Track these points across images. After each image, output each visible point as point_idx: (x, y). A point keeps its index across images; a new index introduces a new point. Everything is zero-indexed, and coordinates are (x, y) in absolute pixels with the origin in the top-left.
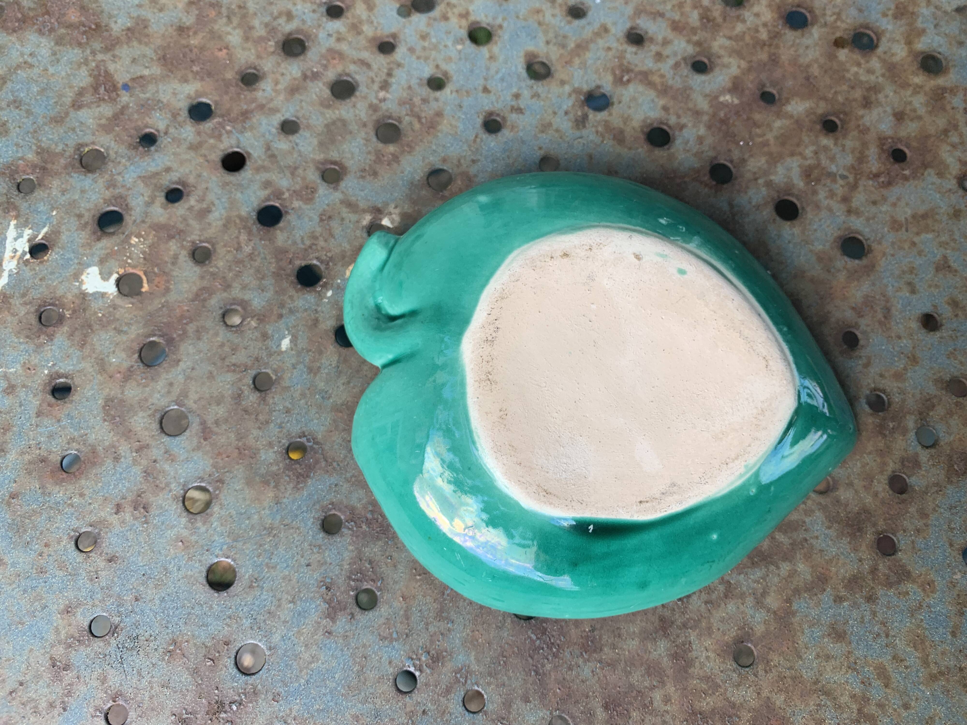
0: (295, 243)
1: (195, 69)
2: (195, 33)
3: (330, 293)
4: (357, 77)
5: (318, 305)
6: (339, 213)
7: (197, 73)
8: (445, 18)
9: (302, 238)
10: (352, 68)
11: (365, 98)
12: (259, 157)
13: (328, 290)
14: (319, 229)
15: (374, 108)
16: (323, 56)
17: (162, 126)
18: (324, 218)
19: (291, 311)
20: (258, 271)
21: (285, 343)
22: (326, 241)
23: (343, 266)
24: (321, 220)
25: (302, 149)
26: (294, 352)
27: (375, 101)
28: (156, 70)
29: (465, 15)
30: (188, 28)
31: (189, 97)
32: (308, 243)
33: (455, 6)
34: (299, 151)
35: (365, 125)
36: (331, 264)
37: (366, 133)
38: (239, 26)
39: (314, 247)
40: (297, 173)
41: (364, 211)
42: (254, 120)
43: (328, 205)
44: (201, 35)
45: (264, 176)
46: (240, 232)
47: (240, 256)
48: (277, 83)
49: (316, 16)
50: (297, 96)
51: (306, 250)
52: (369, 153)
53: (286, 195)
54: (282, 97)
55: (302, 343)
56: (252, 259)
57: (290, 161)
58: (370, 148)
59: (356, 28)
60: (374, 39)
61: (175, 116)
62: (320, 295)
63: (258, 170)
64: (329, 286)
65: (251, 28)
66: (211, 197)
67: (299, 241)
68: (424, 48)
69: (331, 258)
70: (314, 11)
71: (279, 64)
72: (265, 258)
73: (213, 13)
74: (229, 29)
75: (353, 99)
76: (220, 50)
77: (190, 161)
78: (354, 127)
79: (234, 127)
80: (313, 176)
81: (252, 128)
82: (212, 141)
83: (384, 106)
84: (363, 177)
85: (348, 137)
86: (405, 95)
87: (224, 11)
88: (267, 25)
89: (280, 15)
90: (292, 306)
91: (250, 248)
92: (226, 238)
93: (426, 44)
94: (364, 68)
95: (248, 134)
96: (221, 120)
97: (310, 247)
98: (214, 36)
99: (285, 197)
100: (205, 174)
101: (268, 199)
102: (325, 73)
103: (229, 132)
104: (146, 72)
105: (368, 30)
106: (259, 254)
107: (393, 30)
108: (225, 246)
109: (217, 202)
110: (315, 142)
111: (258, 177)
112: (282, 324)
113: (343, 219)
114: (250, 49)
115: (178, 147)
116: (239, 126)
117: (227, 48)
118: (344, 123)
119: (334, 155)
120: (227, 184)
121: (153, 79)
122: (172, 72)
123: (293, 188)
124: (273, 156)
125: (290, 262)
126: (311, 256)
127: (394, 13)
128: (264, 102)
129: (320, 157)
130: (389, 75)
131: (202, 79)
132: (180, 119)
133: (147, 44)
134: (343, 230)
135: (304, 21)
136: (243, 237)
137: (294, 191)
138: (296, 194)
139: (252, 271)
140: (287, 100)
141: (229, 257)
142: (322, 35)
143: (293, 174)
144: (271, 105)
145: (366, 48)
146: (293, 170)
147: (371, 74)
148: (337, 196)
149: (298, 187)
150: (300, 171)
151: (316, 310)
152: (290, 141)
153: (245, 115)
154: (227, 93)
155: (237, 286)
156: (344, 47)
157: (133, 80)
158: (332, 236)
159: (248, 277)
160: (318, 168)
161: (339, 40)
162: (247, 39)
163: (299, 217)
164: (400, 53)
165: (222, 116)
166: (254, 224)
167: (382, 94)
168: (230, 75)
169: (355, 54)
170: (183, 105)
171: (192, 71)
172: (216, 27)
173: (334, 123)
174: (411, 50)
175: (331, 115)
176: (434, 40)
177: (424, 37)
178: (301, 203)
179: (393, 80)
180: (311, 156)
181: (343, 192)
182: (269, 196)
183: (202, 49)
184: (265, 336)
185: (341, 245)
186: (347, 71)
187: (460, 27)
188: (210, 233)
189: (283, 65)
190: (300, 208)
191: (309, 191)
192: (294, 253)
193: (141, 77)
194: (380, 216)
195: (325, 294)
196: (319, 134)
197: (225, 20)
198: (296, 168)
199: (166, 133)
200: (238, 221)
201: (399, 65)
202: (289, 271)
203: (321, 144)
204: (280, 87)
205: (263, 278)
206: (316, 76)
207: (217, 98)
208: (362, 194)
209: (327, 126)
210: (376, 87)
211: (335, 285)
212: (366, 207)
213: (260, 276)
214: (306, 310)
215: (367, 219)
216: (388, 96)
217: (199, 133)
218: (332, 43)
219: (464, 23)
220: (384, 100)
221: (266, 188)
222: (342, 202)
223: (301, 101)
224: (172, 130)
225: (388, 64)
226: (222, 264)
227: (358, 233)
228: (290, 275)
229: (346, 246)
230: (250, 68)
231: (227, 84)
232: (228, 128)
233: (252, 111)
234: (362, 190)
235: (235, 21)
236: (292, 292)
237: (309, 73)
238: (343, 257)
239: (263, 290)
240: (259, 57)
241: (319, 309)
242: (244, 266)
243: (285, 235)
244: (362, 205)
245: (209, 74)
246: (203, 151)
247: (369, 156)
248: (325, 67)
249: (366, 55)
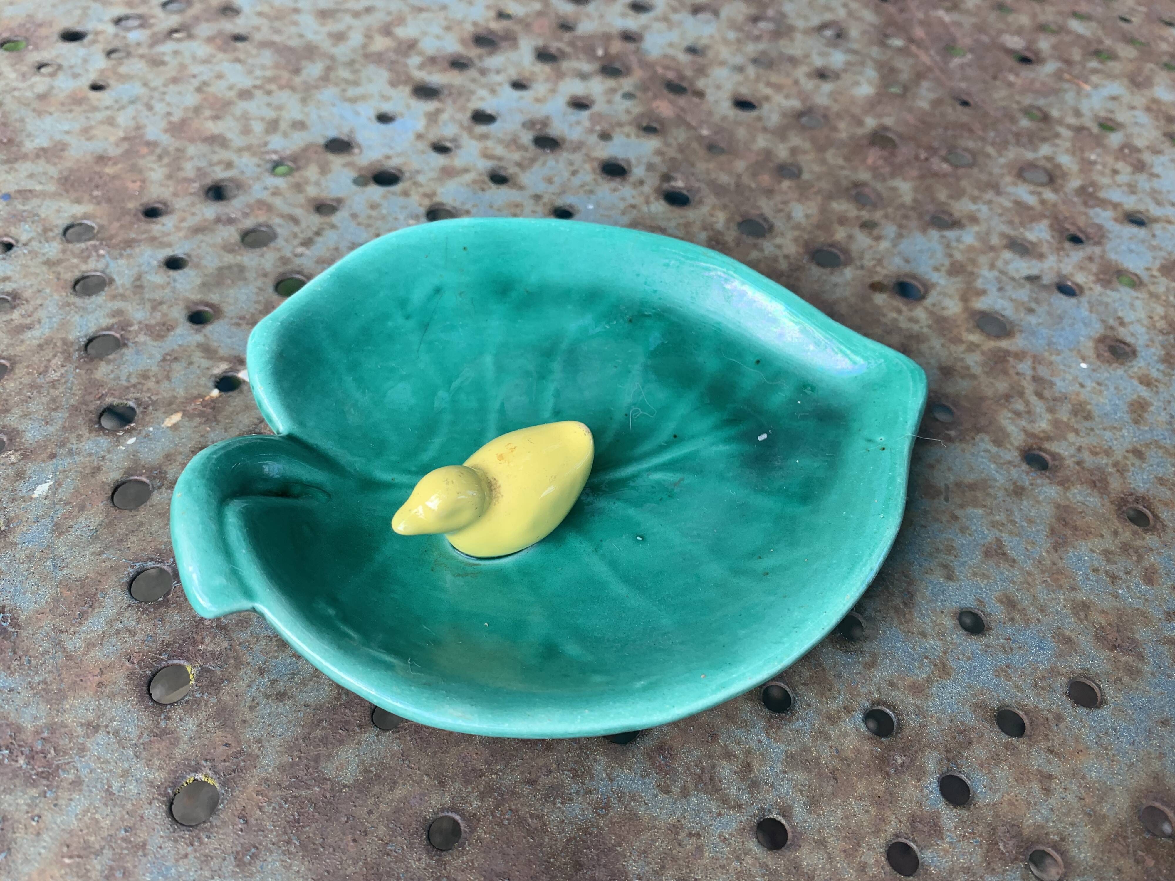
0: (118, 378)
1: (96, 193)
2: (115, 164)
3: (131, 441)
4: (279, 230)
5: (109, 452)
6: (190, 356)
7: (96, 197)
8: (406, 194)
9: (130, 374)
10: (277, 220)
11: (279, 250)
12: (123, 285)
13: (131, 436)
14: (155, 369)
15: (285, 261)
16: (249, 206)
17: (24, 238)
18: (168, 357)
19: (71, 453)
20: (54, 400)
21: (42, 489)
22: (158, 382)
23: (164, 413)
24: (164, 360)
25: (178, 285)
26: (46, 502)
27: (288, 255)
28: (52, 188)
29: (430, 195)
30: (110, 159)
31: (73, 216)
32: (134, 380)
33: (421, 185)
34: (174, 288)
35: (265, 275)
36: (151, 408)
37: (264, 283)
38: (168, 165)
39: (139, 387)
40: (160, 308)
41: (222, 359)
42: (137, 250)
43: (180, 346)
44: (120, 166)
45: (118, 304)
46: (55, 356)
47: (40, 381)
48: (183, 220)
49: (259, 170)
50: (200, 236)
51: (127, 388)
52: (257, 302)
53: (135, 328)
54: (181, 234)
55: (64, 493)
56: (54, 387)
57: (157, 295)
58: (261, 298)
59: (298, 187)
60: (314, 199)
61: (46, 230)
62: (118, 441)
63: (114, 297)
64: (134, 433)
65: (180, 169)
66: (42, 314)
67: (124, 378)
68: (370, 217)
69: (154, 403)
70: (259, 166)
71: (193, 204)
72: (71, 389)
73: (144, 150)
74: (155, 166)
75: (265, 249)
76: (134, 182)
77: (37, 275)
78: (251, 275)
79: (109, 253)
80: (179, 314)
81: (130, 256)
82: (75, 261)
83: (298, 261)
84: (238, 325)
85: (241, 283)
86: (328, 255)
87: (158, 151)
88: (199, 169)
89: (220, 163)
90: (75, 447)
91: (58, 374)
92: (36, 359)
93: (374, 213)
94: (292, 224)
95: (122, 262)
96: (98, 243)
97: (134, 386)
98: (135, 169)
99: (132, 329)
100: (48, 291)
101: (109, 329)
102: (244, 221)
103: (99, 256)
104: (39, 188)
105: (312, 191)
106: (66, 382)
107: (340, 195)
108: (28, 367)
109: (45, 320)
110: (198, 281)
111: (110, 305)
112: (50, 465)
113: (191, 363)
114: (168, 187)
115: (31, 259)
116: (116, 253)
117: (143, 181)
118: (242, 269)
119: (214, 298)
120: (69, 305)
121: (43, 195)
122: (67, 191)
123: (147, 322)
124: (141, 287)
125: (99, 398)
126: (130, 395)
127: (349, 182)
128: (158, 235)
129: (196, 297)
130: (318, 233)
131: (99, 203)
132: (51, 234)
133: (55, 164)
134: (185, 375)
135: (242, 172)
136: (57, 361)
137: (146, 325)
138: (148, 329)
139: (45, 400)
140: (186, 237)
141: (26, 380)
142: (257, 187)
143: (154, 308)
144: (165, 239)
145: (302, 206)
146: (156, 305)
147: (296, 229)
148: (199, 338)
149: (153, 322)
150: (165, 307)
151: (103, 457)
152: (169, 277)
153: (129, 244)
154: (118, 220)
155: (17, 411)
156: (277, 202)
157: (19, 192)
158: (168, 378)
159: (37, 406)
160: (187, 308)
161: (274, 194)
162: (169, 177)
163: (138, 353)
164: (339, 218)
165: (102, 240)
166: (79, 350)
167: (300, 250)
168: (131, 205)
169: (287, 210)
170: (62, 222)
171: (91, 195)
172: (141, 162)
173: (230, 267)
174: (354, 216)
175: (229, 259)
176: (384, 211)
177: (374, 206)
178: (148, 338)
179: (319, 239)
180: (187, 294)
181: (205, 336)
182: (113, 325)
183: (114, 177)
184: (20, 475)
185: (174, 390)
186: (270, 222)
187: (420, 205)
188: (19, 349)
189: (198, 206)
190: (145, 343)
191: (164, 328)
192: (109, 389)
193: (30, 191)
194: (239, 367)
195: (126, 440)
196: (206, 275)
197: (154, 158)
198: (161, 303)
199: (25, 245)
200: (59, 344)
201: (333, 227)
202: (92, 407)
203: (204, 285)
204: (184, 224)
205: (54, 410)
206: (230, 221)
207: (105, 222)
208: (229, 341)
209: (220, 269)
210: (296, 242)
211: (144, 433)
212: (226, 355)
213: (54, 405)
214: (90, 455)
215: (221, 368)
216: (307, 252)
217: (64, 251)
218: (265, 196)
219: (427, 202)
220: (301, 255)
221: (114, 316)
222: (199, 345)
223: (202, 242)
224: (35, 244)
225: (321, 224)
226: (12, 385)
227: (203, 381)
228: (91, 412)
229: (181, 392)
230: (159, 202)
231: (125, 212)
232: (102, 252)
233: (140, 241)
234: (230, 337)
235: (166, 160)
236: (84, 431)
237: (224, 218)
238: (170, 403)
239: (47, 423)
240: (175, 194)
241: (108, 456)
242: (39, 392)
243: (111, 367)
244: (222, 352)
245: (109, 201)
246: (59, 269)
247: (257, 306)
248: (246, 215)
249: (298, 212)
